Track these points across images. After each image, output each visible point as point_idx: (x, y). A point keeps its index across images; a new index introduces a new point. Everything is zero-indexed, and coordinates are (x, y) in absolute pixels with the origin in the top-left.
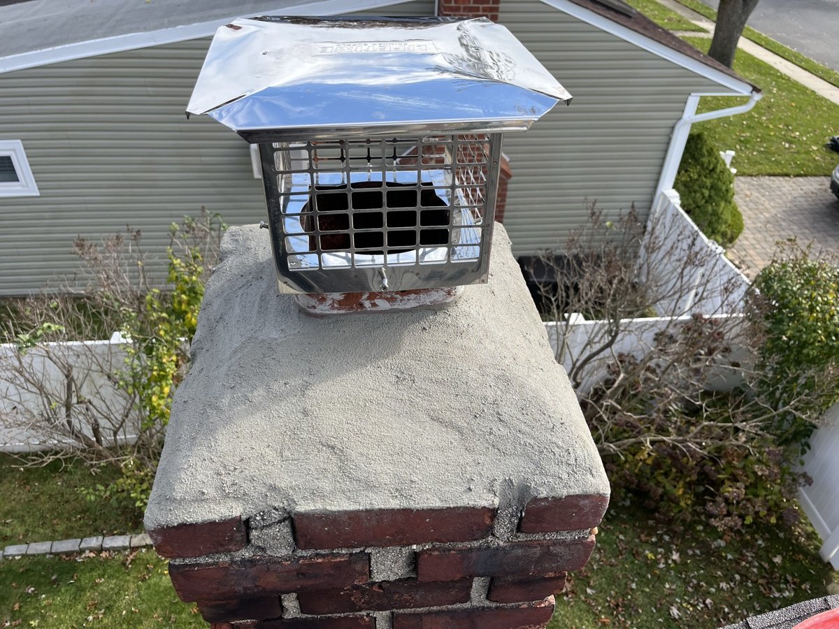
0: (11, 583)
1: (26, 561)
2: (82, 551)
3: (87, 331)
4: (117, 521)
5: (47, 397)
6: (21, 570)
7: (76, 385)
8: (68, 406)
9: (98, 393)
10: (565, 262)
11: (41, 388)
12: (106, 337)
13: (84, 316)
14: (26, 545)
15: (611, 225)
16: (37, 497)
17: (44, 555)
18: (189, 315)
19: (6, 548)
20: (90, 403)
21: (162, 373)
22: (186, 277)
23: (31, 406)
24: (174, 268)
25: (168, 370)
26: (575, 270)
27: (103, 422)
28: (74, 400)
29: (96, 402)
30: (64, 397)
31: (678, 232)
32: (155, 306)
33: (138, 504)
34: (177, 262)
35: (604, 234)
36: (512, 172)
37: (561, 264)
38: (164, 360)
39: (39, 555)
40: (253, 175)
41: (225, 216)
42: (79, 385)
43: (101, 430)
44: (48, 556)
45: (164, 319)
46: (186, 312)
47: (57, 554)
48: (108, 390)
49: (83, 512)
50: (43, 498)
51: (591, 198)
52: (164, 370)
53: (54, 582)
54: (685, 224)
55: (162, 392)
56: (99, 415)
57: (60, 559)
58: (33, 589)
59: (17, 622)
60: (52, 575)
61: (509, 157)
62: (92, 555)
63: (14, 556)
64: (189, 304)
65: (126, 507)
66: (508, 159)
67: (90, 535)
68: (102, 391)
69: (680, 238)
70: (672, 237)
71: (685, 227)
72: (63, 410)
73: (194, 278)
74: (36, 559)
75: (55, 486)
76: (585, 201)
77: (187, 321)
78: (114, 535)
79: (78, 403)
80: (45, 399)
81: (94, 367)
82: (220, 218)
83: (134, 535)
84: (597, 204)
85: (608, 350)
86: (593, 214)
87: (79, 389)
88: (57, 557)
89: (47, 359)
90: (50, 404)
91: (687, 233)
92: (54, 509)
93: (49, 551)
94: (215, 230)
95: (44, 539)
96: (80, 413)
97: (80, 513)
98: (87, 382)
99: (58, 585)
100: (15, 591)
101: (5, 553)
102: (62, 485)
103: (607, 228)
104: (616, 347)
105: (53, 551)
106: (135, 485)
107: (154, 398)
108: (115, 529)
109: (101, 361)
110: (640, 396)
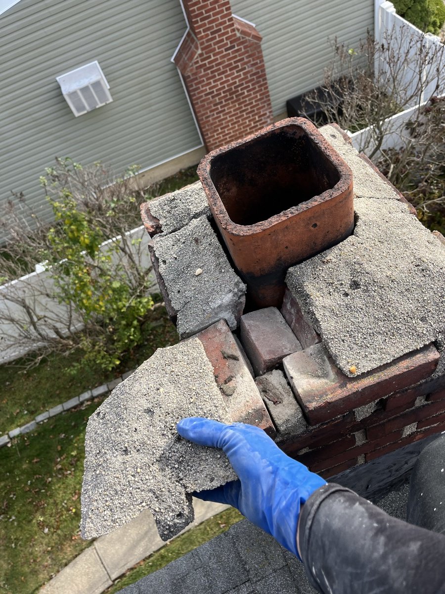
0: (49, 436)
1: (51, 421)
2: (82, 403)
3: (19, 272)
4: (94, 378)
5: (18, 324)
6: (51, 427)
7: (32, 310)
8: (33, 323)
9: (47, 309)
10: (326, 95)
11: (12, 320)
12: (33, 271)
13: (13, 262)
14: (47, 412)
15: (353, 52)
16: (39, 382)
17: (61, 413)
18: (82, 238)
19: (36, 418)
20: (45, 317)
21: (82, 283)
22: (68, 213)
23: (10, 332)
24: (57, 210)
25: (85, 280)
26: (335, 99)
27: (58, 325)
28: (35, 319)
29: (48, 314)
30: (28, 319)
31: (409, 41)
32: (57, 241)
33: (103, 366)
34: (57, 204)
35: (350, 61)
36: (261, 34)
37: (325, 99)
38: (80, 275)
39: (57, 415)
40: (74, 115)
41: (73, 157)
42: (33, 308)
43: (60, 330)
44: (63, 413)
45: (67, 247)
46: (79, 237)
47: (68, 410)
48: (51, 304)
49: (71, 381)
50: (43, 381)
51: (332, 37)
52: (82, 281)
53: (75, 426)
54: (411, 32)
55: (87, 295)
56: (54, 322)
57: (72, 412)
58: (64, 435)
59: (64, 456)
60: (71, 422)
61: (254, 23)
62: (89, 403)
63: (43, 421)
64: (78, 230)
65: (96, 369)
66: (254, 25)
67: (82, 392)
68: (48, 306)
69: (411, 45)
70: (405, 45)
71: (412, 35)
72: (32, 327)
73: (74, 212)
74: (57, 418)
75: (47, 372)
76: (329, 40)
77: (82, 243)
78: (96, 387)
79: (39, 320)
80: (17, 325)
81: (36, 293)
82: (70, 160)
83: (108, 383)
84: (338, 39)
85: (378, 151)
86: (337, 49)
87: (34, 311)
88: (69, 412)
89: (6, 301)
90: (22, 327)
91: (416, 38)
92: (53, 386)
93: (62, 410)
94: (71, 171)
95: (55, 404)
96: (42, 325)
97: (70, 382)
98: (36, 304)
99: (78, 427)
100: (54, 440)
101: (37, 421)
102: (51, 370)
103: (351, 56)
104: (383, 147)
105: (65, 409)
106: (96, 355)
107: (85, 301)
108: (96, 383)
109: (38, 288)
110: (410, 177)
